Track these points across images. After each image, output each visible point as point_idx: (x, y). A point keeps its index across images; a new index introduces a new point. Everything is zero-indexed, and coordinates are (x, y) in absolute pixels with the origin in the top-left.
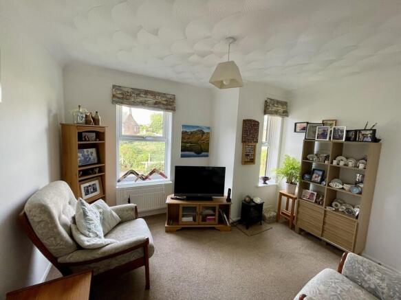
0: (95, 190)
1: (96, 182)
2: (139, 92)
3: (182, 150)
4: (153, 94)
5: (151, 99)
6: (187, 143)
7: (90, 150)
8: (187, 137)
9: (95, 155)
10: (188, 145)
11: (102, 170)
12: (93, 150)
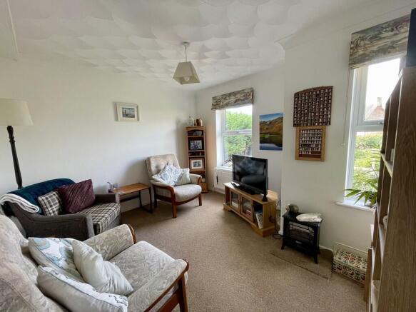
0: (199, 165)
1: (201, 161)
2: (225, 96)
3: (261, 142)
4: (234, 94)
5: (233, 99)
6: (265, 134)
7: (198, 141)
8: (266, 127)
9: (201, 144)
10: (267, 136)
11: (203, 154)
12: (200, 141)
